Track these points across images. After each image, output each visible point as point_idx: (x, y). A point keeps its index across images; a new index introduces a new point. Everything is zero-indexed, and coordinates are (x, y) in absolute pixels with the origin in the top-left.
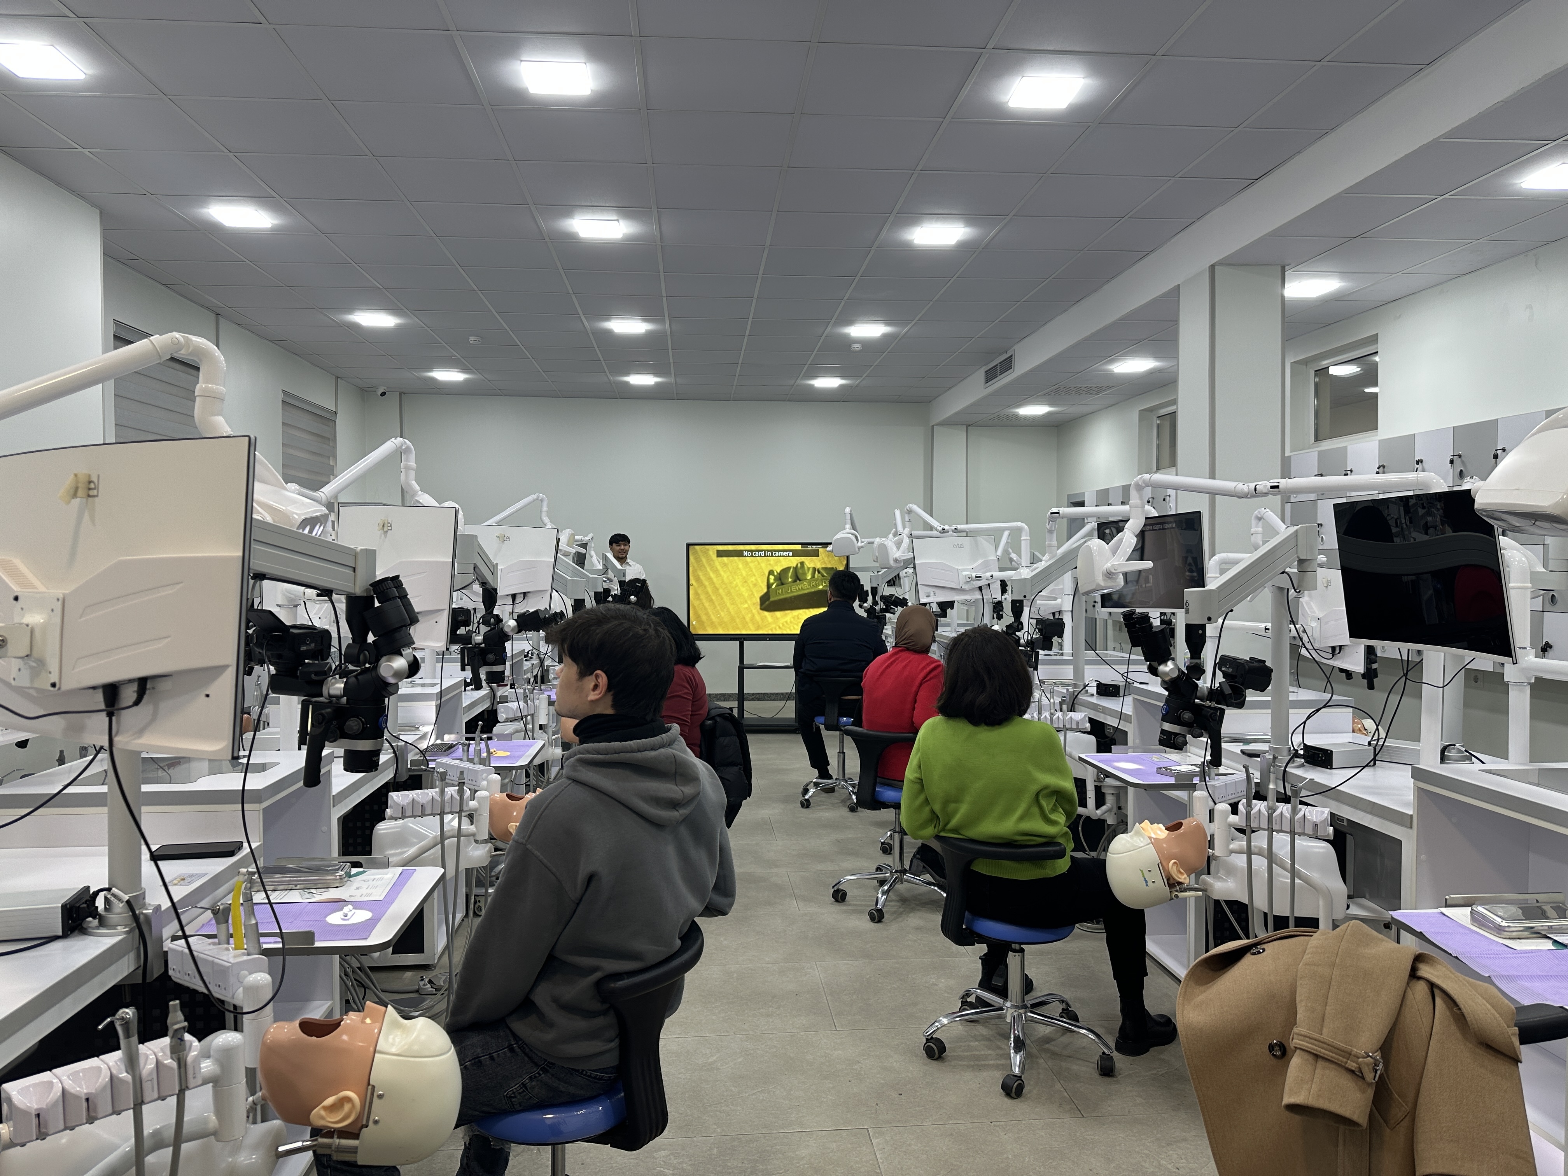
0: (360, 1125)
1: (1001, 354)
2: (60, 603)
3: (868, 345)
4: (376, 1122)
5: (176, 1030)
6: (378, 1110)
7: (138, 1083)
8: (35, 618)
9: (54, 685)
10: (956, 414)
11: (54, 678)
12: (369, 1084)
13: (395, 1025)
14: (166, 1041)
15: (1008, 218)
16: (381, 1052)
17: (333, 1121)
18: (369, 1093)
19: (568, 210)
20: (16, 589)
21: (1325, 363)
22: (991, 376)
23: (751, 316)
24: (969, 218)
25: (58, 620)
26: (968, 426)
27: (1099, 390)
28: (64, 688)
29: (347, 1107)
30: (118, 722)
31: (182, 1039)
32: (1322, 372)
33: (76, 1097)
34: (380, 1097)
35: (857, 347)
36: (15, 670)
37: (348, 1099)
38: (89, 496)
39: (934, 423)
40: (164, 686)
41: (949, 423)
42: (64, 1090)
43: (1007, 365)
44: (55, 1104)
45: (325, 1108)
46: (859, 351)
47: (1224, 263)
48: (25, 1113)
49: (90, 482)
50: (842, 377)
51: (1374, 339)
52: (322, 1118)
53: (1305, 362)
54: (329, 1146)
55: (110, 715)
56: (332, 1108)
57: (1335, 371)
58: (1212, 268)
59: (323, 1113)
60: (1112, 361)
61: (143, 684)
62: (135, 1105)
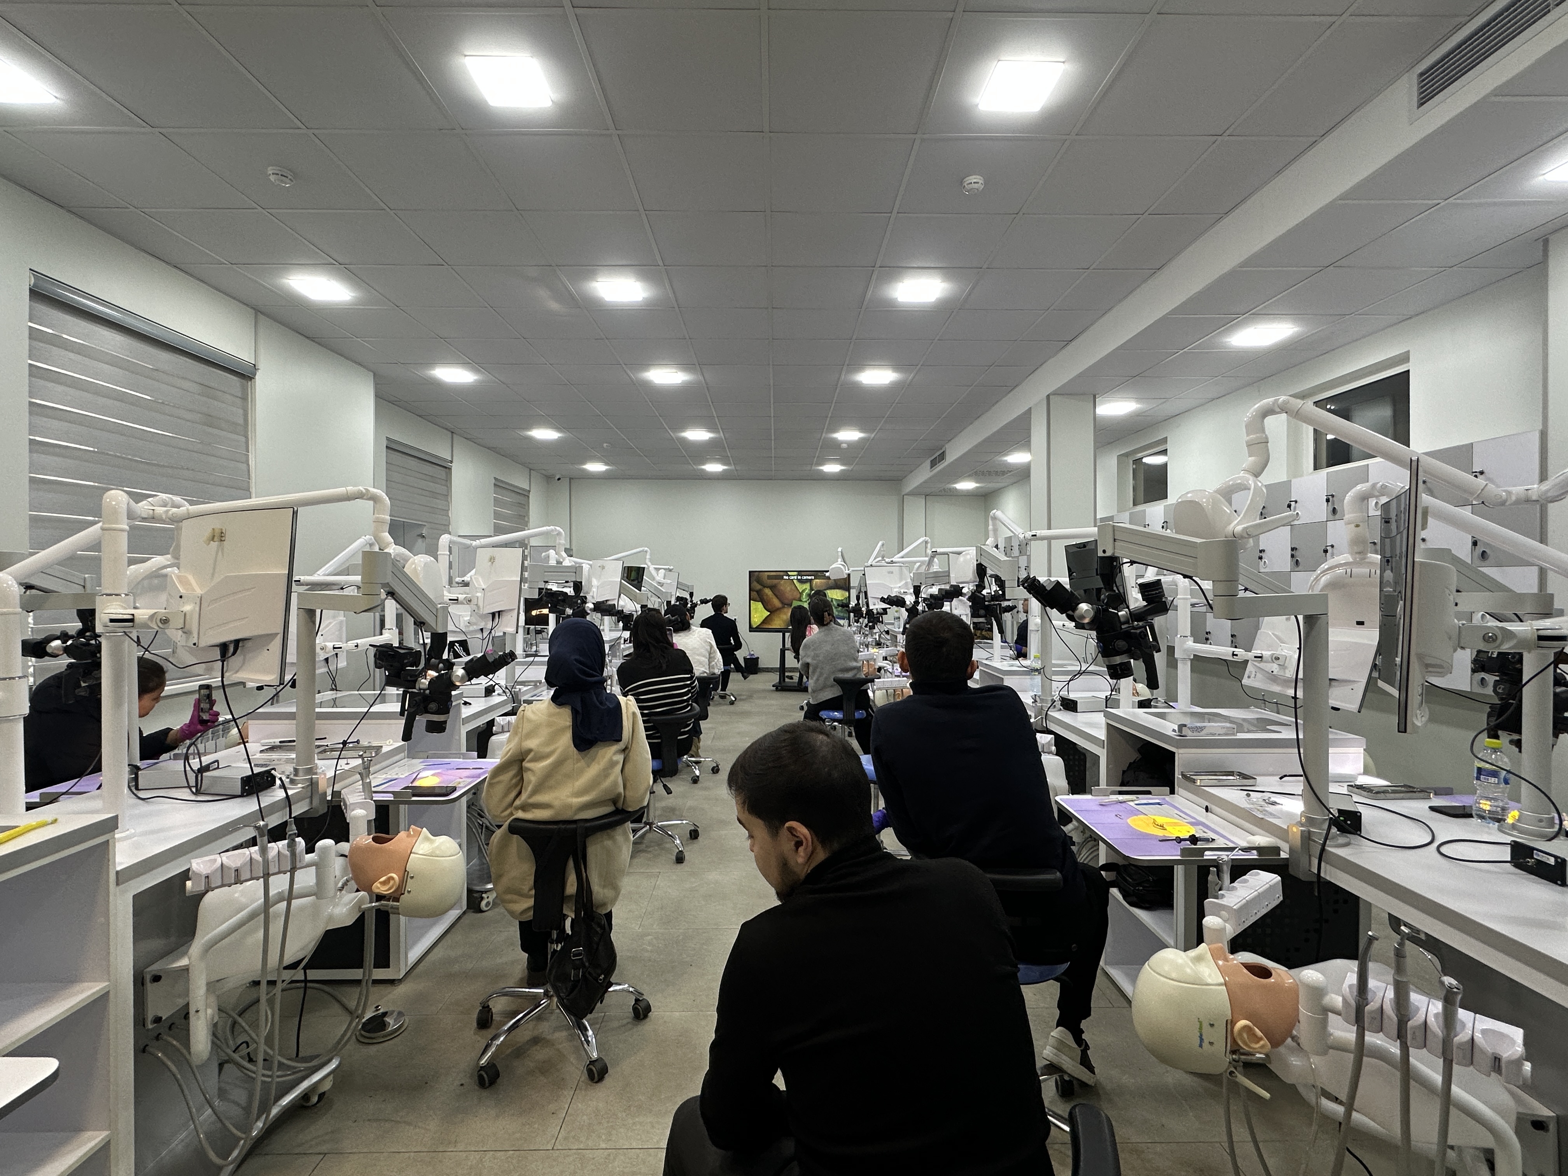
0: (400, 893)
1: (938, 450)
2: (199, 599)
3: (852, 445)
4: (409, 892)
5: (290, 835)
6: (410, 885)
7: (266, 863)
8: (187, 608)
9: (195, 644)
10: (916, 488)
11: (195, 641)
12: (406, 871)
13: (427, 839)
14: (286, 842)
15: (918, 367)
16: (414, 853)
17: (383, 890)
18: (405, 875)
19: (646, 366)
20: (182, 591)
21: (1139, 455)
22: (933, 464)
23: (773, 427)
24: (896, 367)
25: (197, 609)
26: (926, 496)
27: (1003, 473)
28: (200, 646)
29: (392, 882)
30: (227, 666)
31: (294, 840)
32: (1138, 461)
33: (229, 868)
34: (412, 878)
35: (844, 446)
36: (179, 636)
37: (393, 878)
38: (221, 540)
39: (903, 493)
40: (249, 644)
41: (914, 493)
42: (222, 864)
43: (942, 457)
44: (216, 870)
45: (381, 883)
46: (847, 449)
47: (1055, 393)
48: (199, 875)
49: (222, 533)
50: (842, 464)
51: (1165, 440)
52: (379, 888)
53: (1127, 455)
54: (387, 906)
55: (223, 662)
56: (384, 883)
57: (1147, 460)
58: (1048, 397)
59: (379, 885)
60: (1006, 455)
61: (237, 642)
62: (264, 875)
